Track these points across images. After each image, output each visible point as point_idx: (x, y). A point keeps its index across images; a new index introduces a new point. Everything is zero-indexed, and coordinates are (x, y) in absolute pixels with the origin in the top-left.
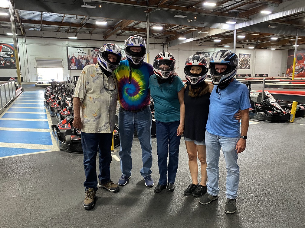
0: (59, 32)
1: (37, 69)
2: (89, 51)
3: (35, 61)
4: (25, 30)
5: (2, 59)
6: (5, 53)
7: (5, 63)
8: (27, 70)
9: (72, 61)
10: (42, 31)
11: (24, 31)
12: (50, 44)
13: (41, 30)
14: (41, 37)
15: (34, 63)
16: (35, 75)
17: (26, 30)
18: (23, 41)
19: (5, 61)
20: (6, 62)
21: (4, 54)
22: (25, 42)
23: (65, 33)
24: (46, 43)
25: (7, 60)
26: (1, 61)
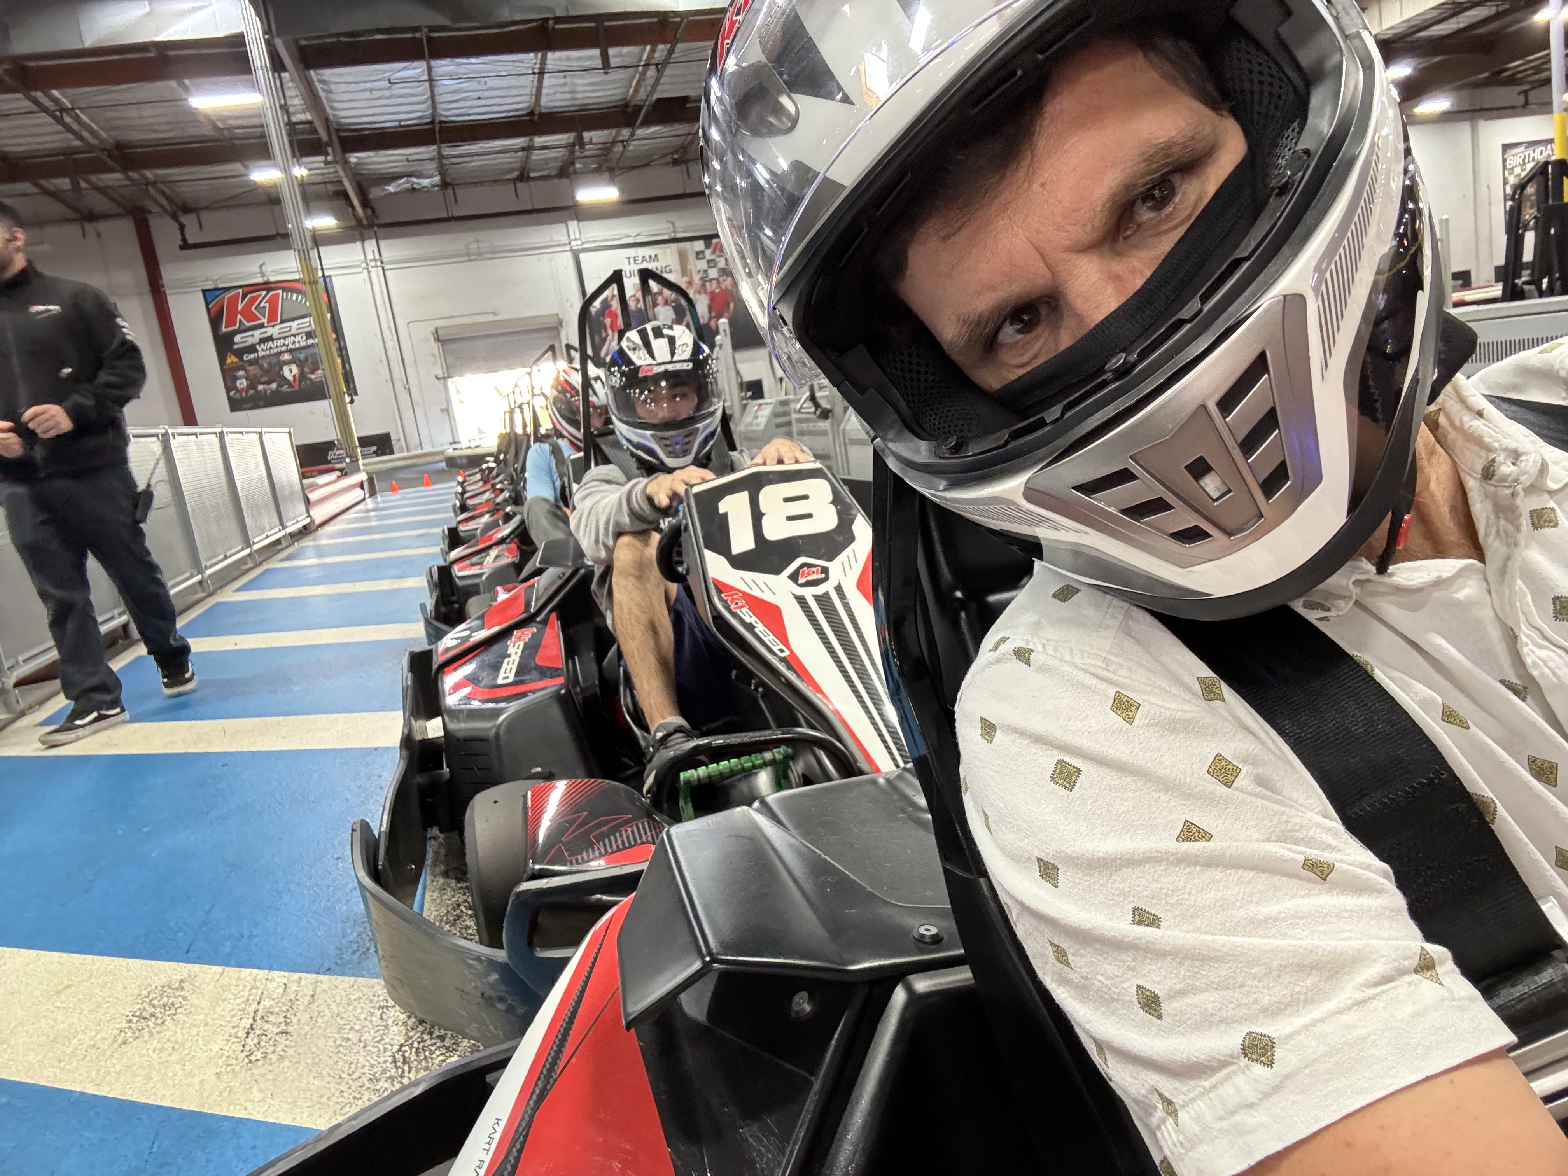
0: (529, 179)
1: (446, 388)
2: (682, 257)
3: (435, 347)
4: (371, 196)
5: (287, 357)
6: (294, 325)
7: (302, 375)
8: (403, 395)
9: (608, 321)
10: (450, 191)
11: (366, 203)
12: (495, 253)
13: (445, 184)
14: (448, 220)
15: (433, 355)
16: (445, 415)
17: (375, 193)
18: (370, 256)
19: (301, 364)
20: (306, 369)
21: (294, 331)
22: (377, 256)
23: (556, 181)
24: (473, 246)
25: (307, 359)
26: (286, 369)
